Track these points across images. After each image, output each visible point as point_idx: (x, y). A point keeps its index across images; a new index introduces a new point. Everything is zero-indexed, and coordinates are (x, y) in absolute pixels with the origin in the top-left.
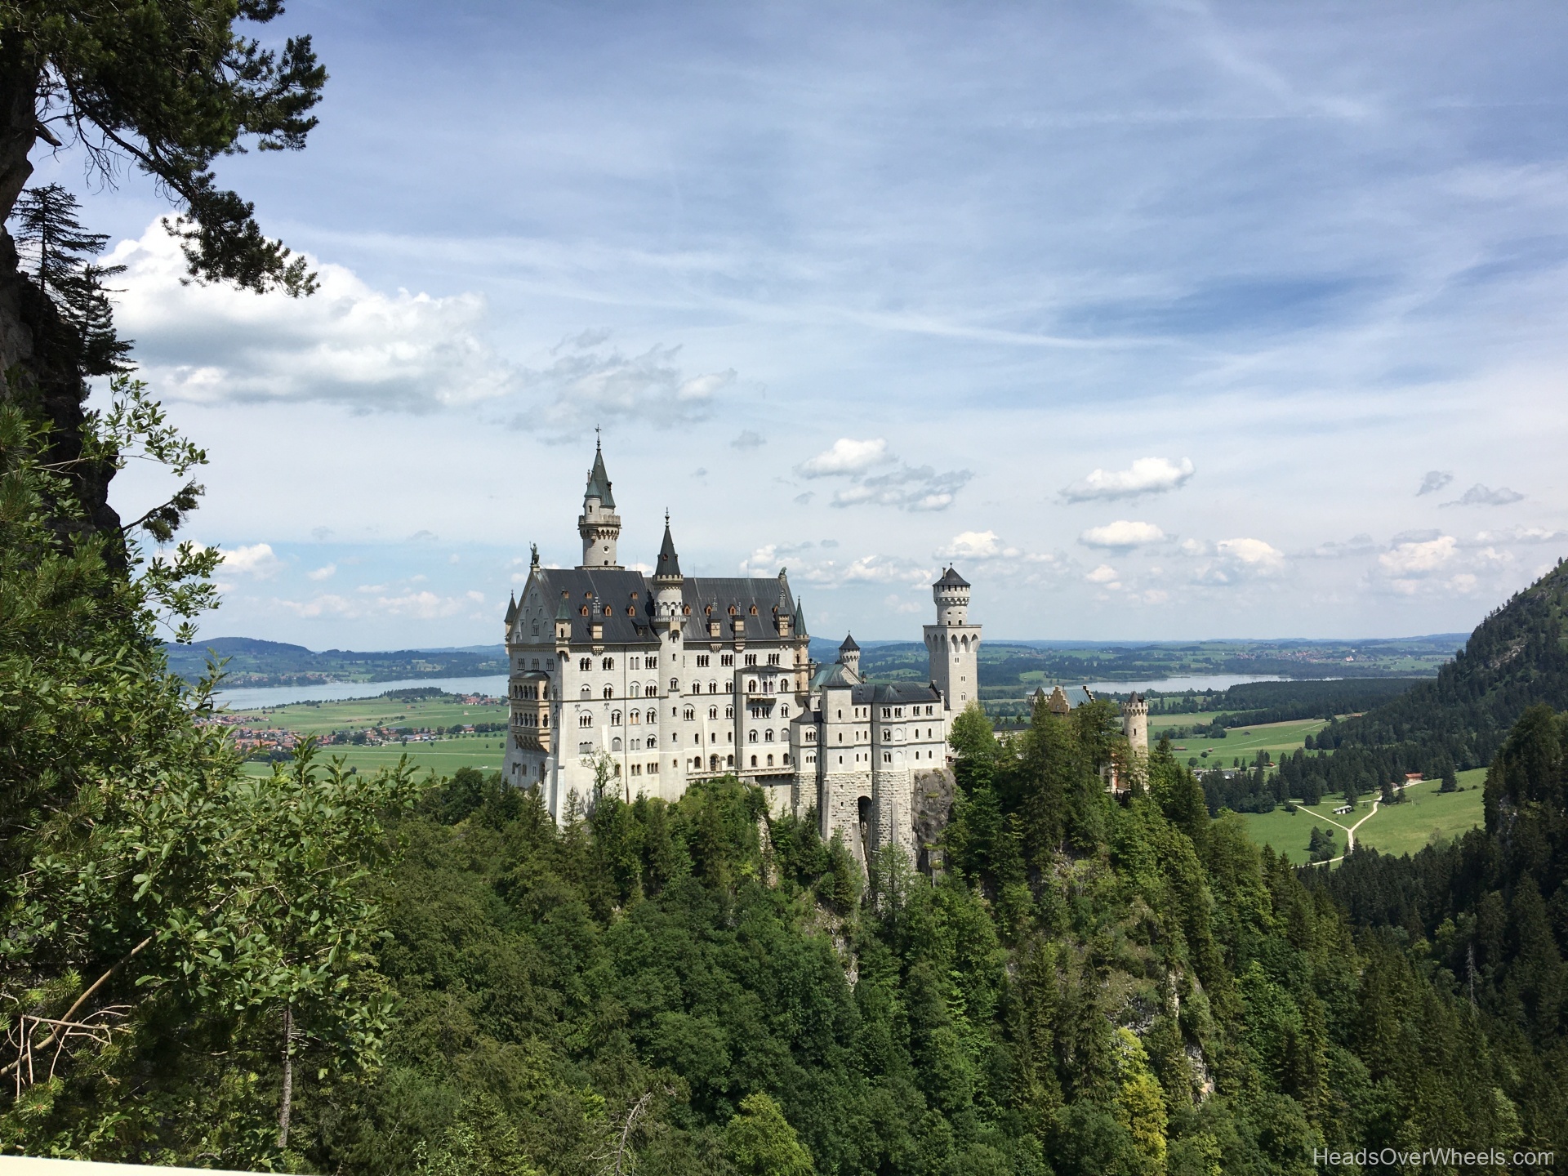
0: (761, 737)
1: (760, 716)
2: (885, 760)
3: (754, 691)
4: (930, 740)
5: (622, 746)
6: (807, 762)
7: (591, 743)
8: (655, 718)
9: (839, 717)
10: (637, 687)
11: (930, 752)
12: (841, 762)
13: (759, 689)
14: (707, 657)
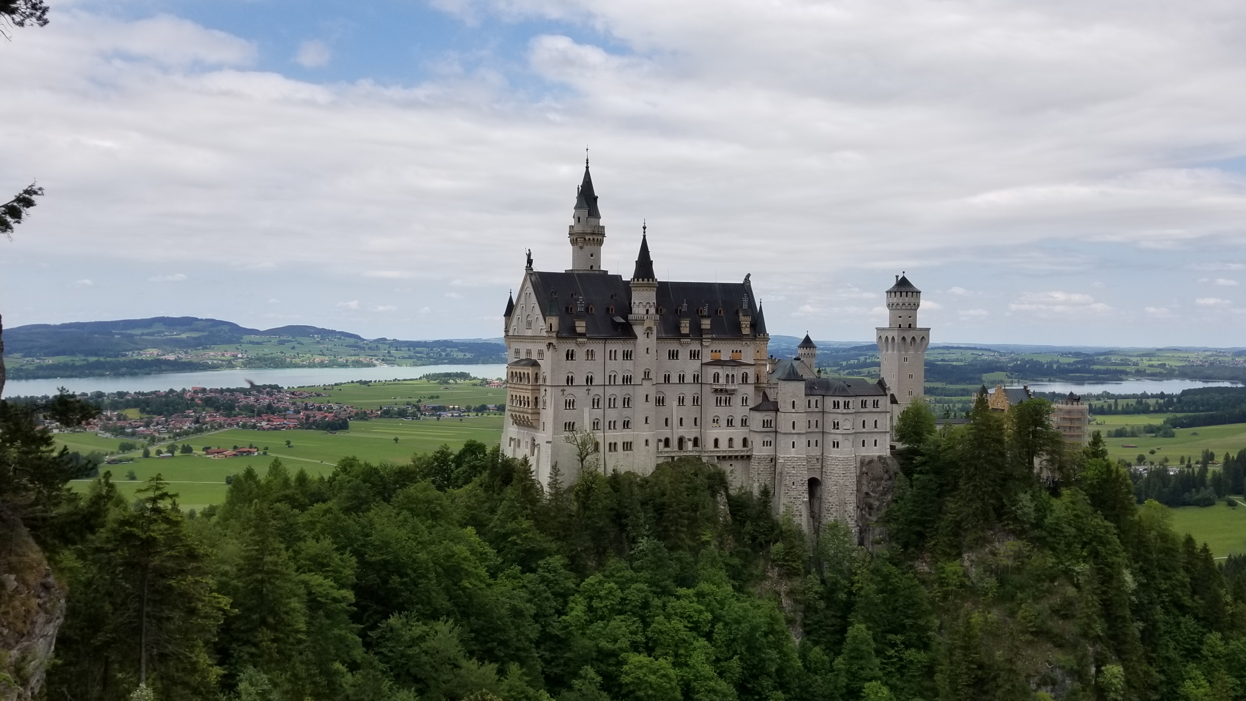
0: (723, 422)
1: (723, 404)
2: (834, 446)
3: (718, 382)
4: (876, 430)
5: (601, 426)
6: (764, 446)
7: (574, 423)
8: (630, 402)
9: (794, 407)
10: (615, 376)
11: (876, 441)
12: (793, 447)
13: (722, 380)
14: (677, 351)
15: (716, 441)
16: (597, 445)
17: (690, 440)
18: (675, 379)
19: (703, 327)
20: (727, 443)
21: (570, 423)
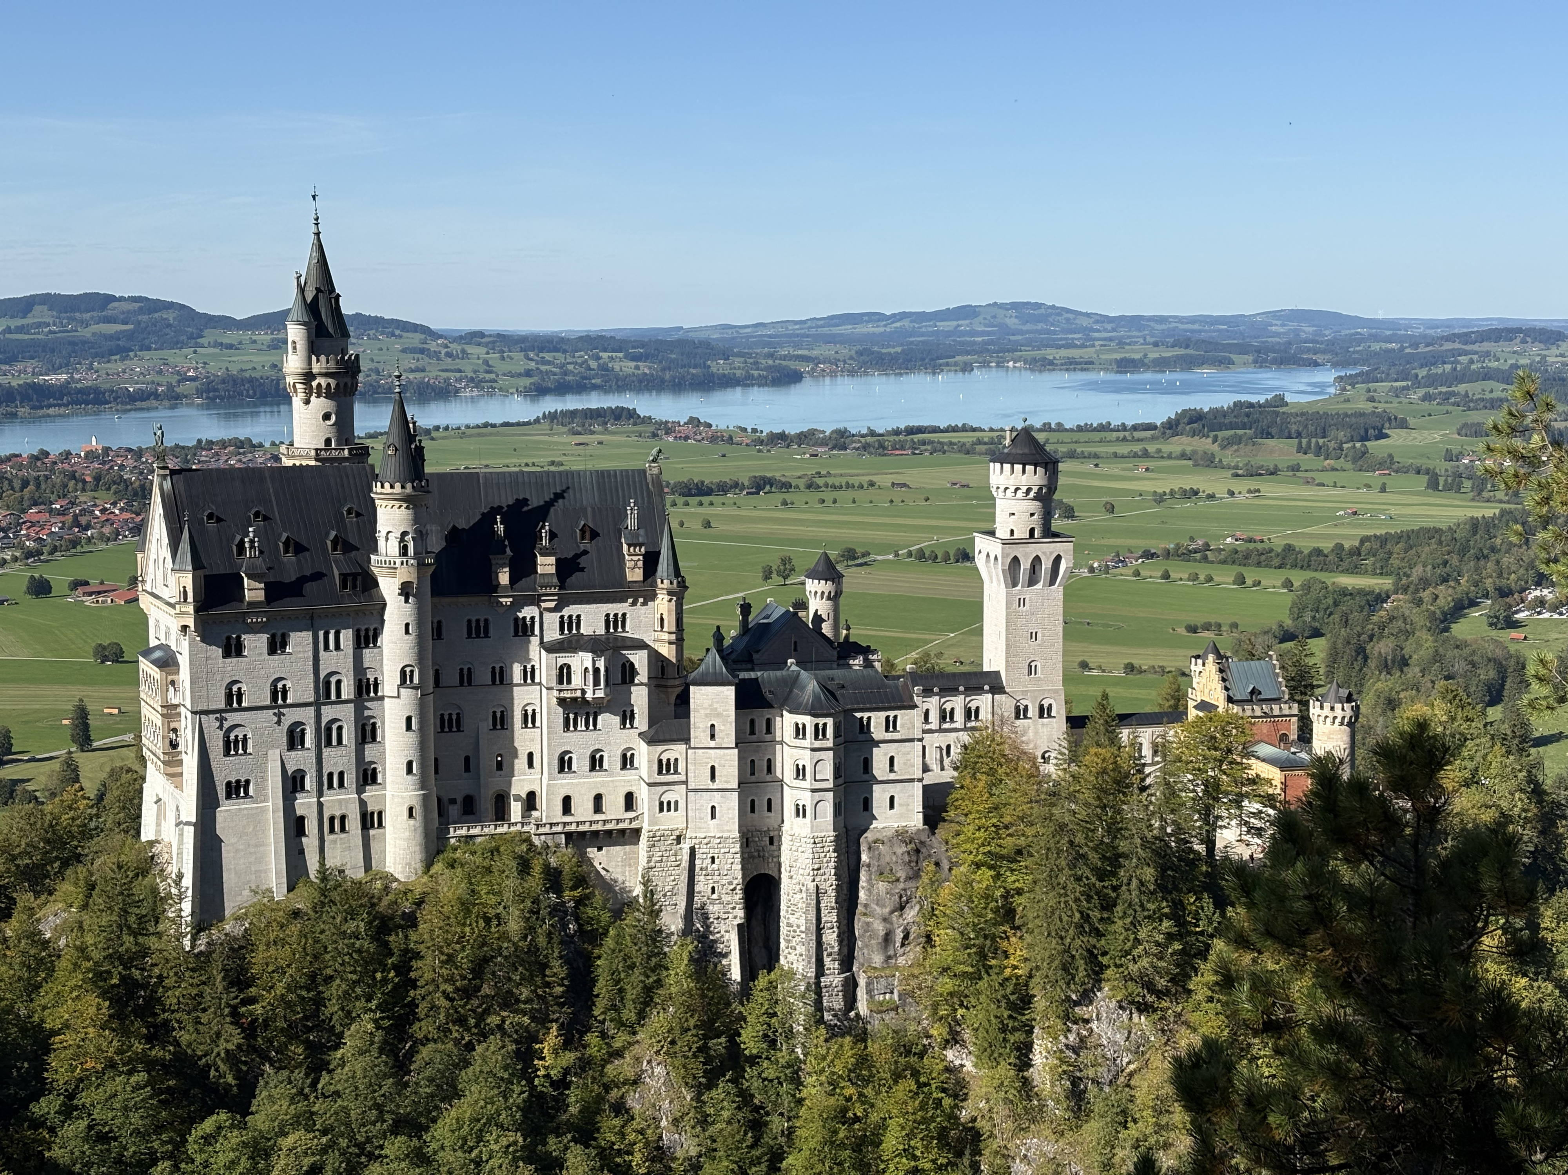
0: (580, 763)
1: (581, 726)
2: (798, 815)
3: (569, 682)
4: (892, 776)
5: (310, 783)
6: (661, 810)
7: (248, 782)
8: (379, 732)
9: (713, 737)
10: (339, 682)
11: (892, 798)
12: (713, 816)
13: (577, 680)
14: (486, 621)
15: (567, 802)
16: (300, 821)
17: (518, 798)
18: (483, 676)
19: (540, 570)
20: (590, 805)
21: (238, 781)
